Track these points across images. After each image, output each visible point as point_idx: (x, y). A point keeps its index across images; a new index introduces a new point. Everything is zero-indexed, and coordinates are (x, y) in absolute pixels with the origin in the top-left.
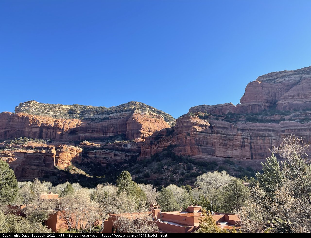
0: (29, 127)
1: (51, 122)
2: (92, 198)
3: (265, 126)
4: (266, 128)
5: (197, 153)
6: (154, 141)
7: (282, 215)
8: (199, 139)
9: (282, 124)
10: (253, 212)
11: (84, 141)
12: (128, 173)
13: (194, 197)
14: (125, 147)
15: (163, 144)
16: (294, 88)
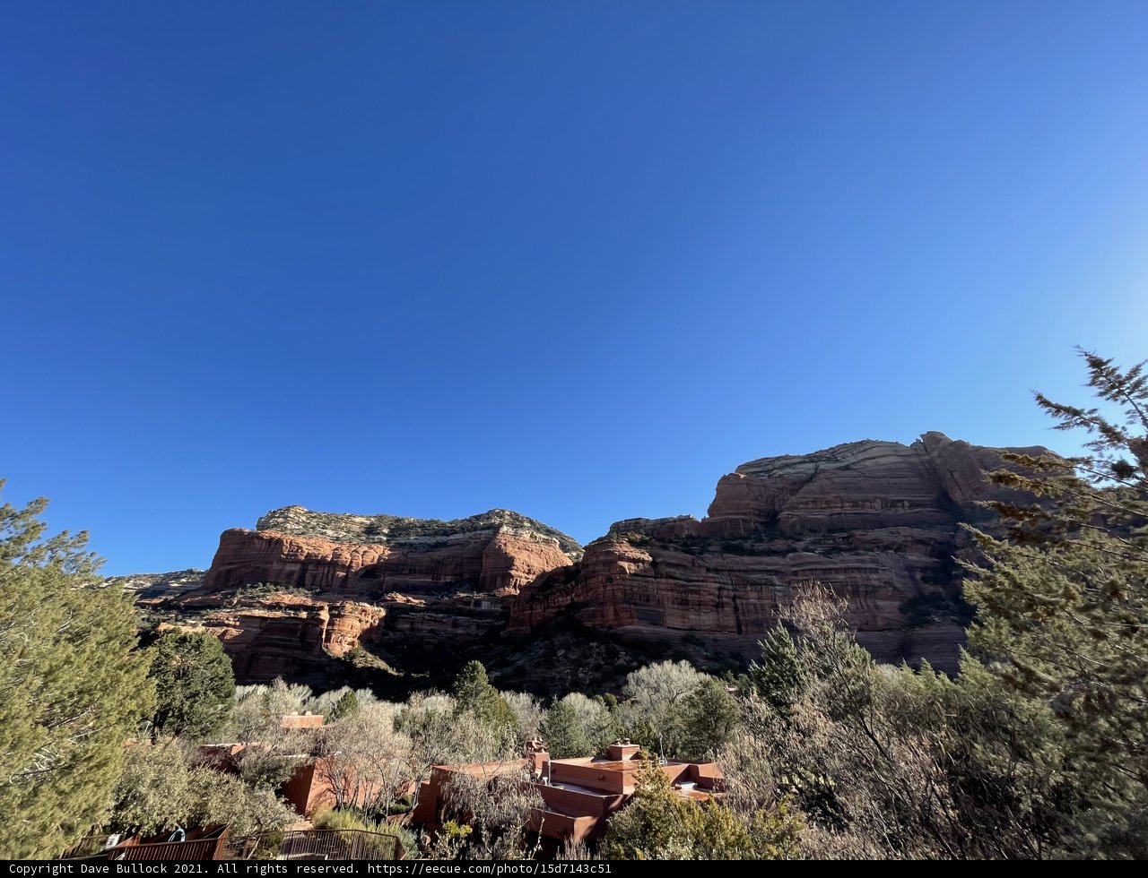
0: (281, 561)
1: (326, 550)
2: (398, 725)
3: (760, 563)
4: (761, 567)
5: (627, 620)
6: (539, 595)
7: (812, 761)
8: (631, 589)
9: (792, 559)
10: (749, 756)
11: (392, 592)
12: (480, 666)
13: (623, 721)
14: (476, 607)
15: (556, 600)
16: (805, 488)
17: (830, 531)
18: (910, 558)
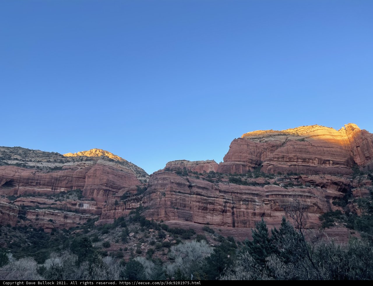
3: (249, 190)
4: (249, 191)
5: (171, 218)
6: (120, 201)
8: (176, 200)
9: (266, 188)
14: (80, 207)
15: (131, 205)
16: (279, 149)
17: (288, 174)
18: (328, 191)
